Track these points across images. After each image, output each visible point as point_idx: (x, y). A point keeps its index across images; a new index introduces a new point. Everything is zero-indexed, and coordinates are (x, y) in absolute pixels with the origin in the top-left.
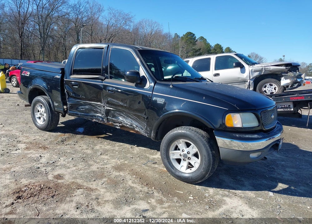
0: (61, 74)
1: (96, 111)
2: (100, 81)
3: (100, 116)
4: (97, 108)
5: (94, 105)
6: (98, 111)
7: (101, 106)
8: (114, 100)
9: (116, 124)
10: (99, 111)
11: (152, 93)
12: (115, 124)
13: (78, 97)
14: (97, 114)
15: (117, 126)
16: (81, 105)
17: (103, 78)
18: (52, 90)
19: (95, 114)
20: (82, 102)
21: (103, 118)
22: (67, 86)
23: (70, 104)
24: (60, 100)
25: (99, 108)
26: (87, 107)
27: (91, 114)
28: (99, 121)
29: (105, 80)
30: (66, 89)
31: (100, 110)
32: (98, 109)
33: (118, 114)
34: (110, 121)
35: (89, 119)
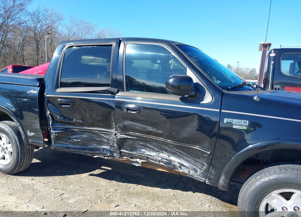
0: (39, 88)
1: (101, 141)
2: (111, 95)
3: (106, 149)
4: (102, 137)
5: (97, 132)
6: (103, 142)
7: (110, 133)
8: (136, 124)
9: (135, 160)
10: (106, 140)
11: (221, 111)
12: (132, 160)
13: (70, 122)
14: (103, 145)
15: (137, 162)
16: (75, 133)
17: (115, 90)
18: (24, 113)
19: (98, 147)
20: (76, 129)
21: (111, 152)
22: (50, 106)
23: (56, 133)
24: (39, 127)
25: (105, 136)
26: (85, 136)
27: (91, 146)
28: (104, 157)
29: (117, 93)
30: (49, 109)
31: (108, 140)
32: (105, 138)
33: (141, 145)
34: (124, 156)
35: (88, 154)
